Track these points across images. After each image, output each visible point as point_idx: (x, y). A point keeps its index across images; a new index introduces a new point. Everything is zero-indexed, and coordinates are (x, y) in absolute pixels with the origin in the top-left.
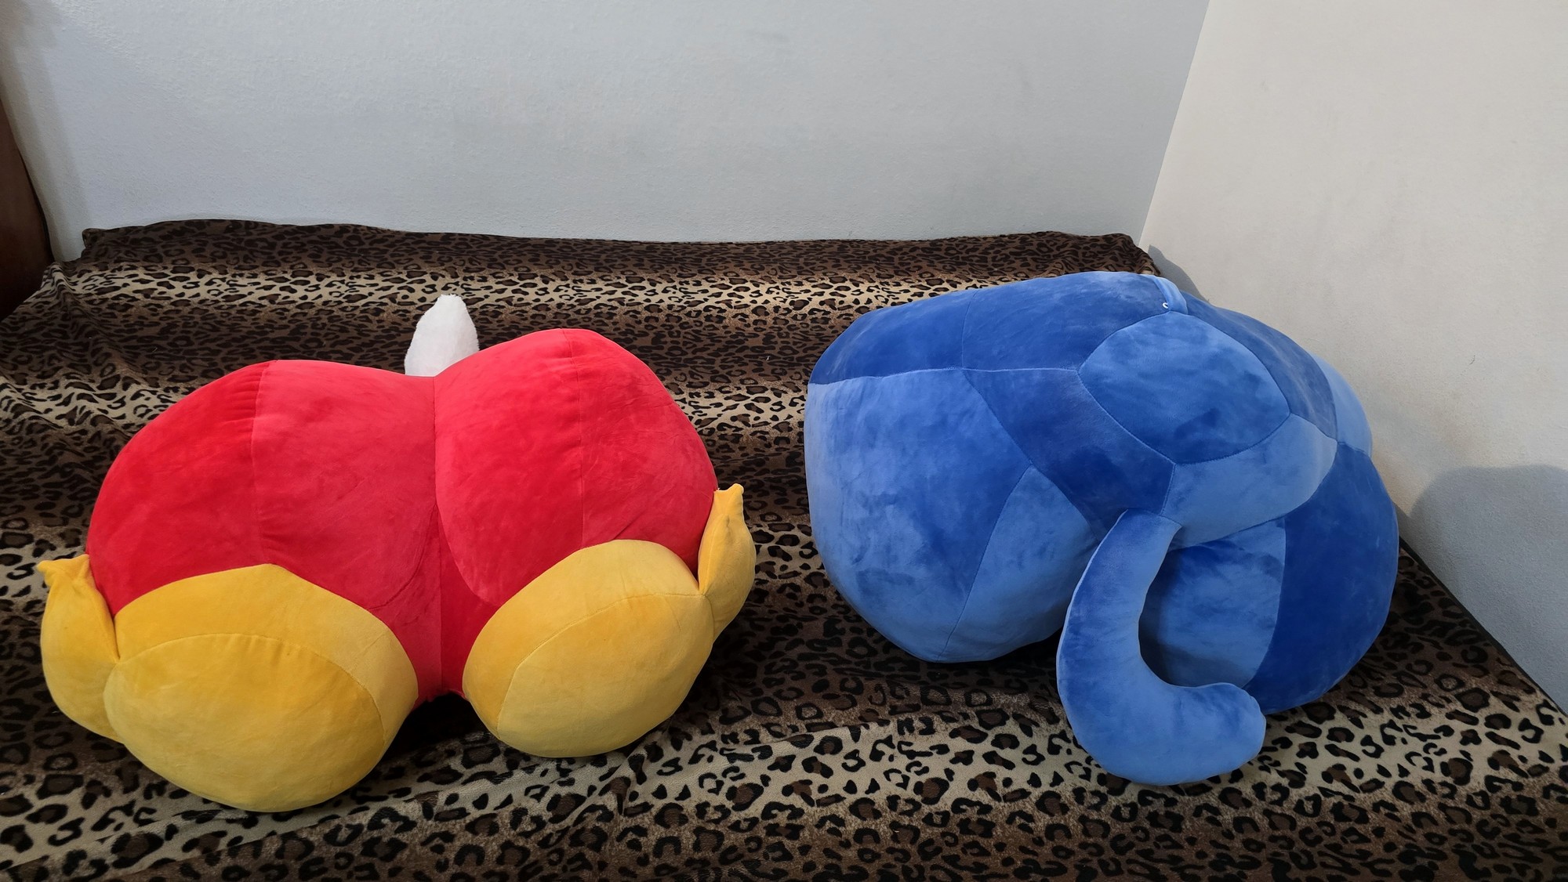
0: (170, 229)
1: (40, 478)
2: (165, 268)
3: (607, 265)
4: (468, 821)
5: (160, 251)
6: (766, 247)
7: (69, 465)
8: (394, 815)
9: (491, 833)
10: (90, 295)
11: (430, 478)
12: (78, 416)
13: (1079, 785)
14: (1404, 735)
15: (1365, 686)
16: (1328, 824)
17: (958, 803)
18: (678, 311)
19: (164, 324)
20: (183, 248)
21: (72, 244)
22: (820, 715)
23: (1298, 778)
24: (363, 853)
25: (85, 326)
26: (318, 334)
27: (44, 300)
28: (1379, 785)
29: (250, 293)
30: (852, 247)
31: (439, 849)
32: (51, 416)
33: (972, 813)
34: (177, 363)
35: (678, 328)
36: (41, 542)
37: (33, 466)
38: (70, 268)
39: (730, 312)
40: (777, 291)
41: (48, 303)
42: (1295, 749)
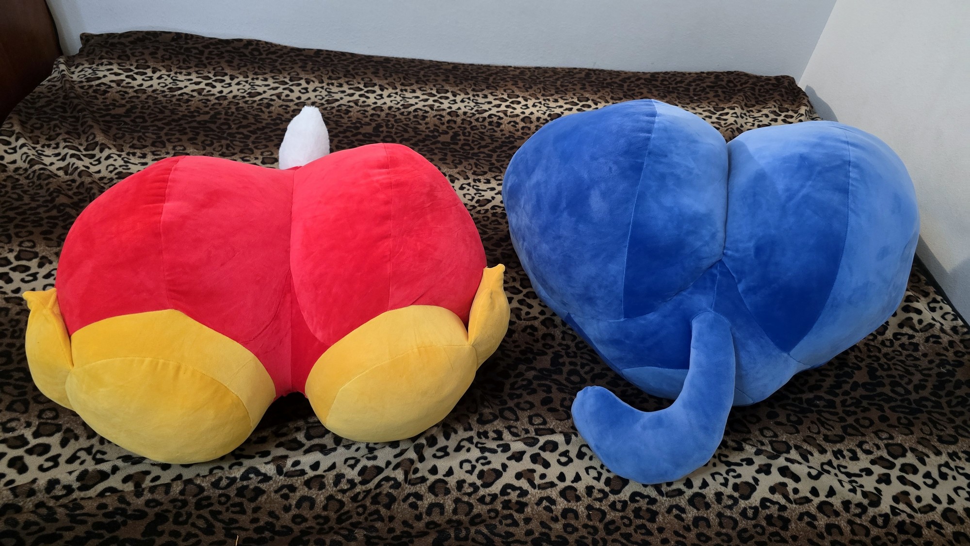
0: (135, 36)
1: (45, 212)
2: (131, 65)
3: (424, 79)
4: (306, 479)
5: (129, 52)
6: (534, 71)
7: (62, 205)
8: (257, 472)
9: (320, 488)
10: (82, 82)
11: (286, 251)
12: (70, 170)
13: (719, 490)
14: (955, 473)
15: (931, 434)
16: (892, 535)
17: (634, 495)
18: (470, 117)
19: (128, 106)
20: (144, 51)
21: (74, 45)
22: (545, 423)
23: (875, 499)
24: (237, 495)
25: (77, 105)
26: (229, 120)
27: (53, 83)
28: (931, 508)
29: (186, 87)
30: (595, 74)
31: (286, 497)
32: (53, 168)
33: (643, 504)
34: (136, 135)
35: (469, 130)
36: (43, 257)
37: (41, 203)
38: (70, 61)
39: (506, 120)
40: (539, 105)
41: (55, 86)
42: (875, 477)
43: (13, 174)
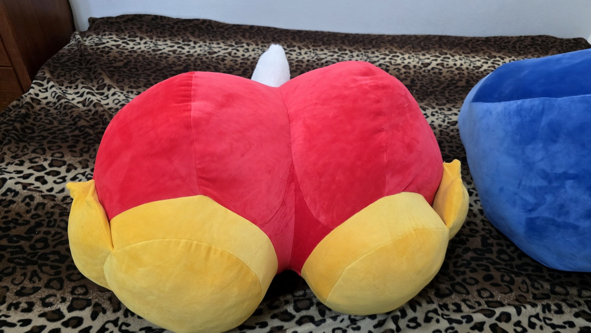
0: (127, 18)
1: (70, 132)
2: (125, 35)
3: (327, 43)
5: (123, 27)
7: (83, 126)
10: (92, 46)
12: (87, 103)
19: (125, 61)
20: (133, 26)
21: (84, 24)
22: (491, 296)
25: (90, 60)
27: (71, 48)
29: (164, 49)
32: (74, 102)
34: (132, 80)
36: (70, 165)
37: (66, 126)
38: (83, 34)
40: (413, 58)
41: (73, 49)
43: (45, 106)
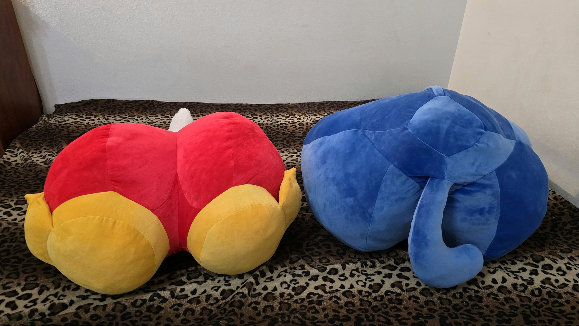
0: (86, 102)
1: (32, 182)
2: (83, 115)
3: (244, 111)
4: (188, 299)
5: (82, 109)
6: (302, 105)
7: (43, 178)
8: (159, 296)
9: (197, 304)
10: (56, 123)
11: (174, 163)
12: (48, 162)
14: (575, 267)
15: (556, 249)
16: (546, 299)
17: (387, 293)
18: (270, 125)
19: (81, 132)
20: (90, 108)
21: (51, 109)
22: (329, 261)
23: (531, 282)
24: (146, 311)
25: (53, 133)
27: (39, 126)
28: (565, 285)
30: (335, 103)
31: (177, 310)
32: (38, 162)
33: (393, 296)
35: (270, 131)
37: (30, 178)
38: (49, 116)
39: (290, 125)
40: (307, 118)
42: (528, 272)
43: (15, 166)
